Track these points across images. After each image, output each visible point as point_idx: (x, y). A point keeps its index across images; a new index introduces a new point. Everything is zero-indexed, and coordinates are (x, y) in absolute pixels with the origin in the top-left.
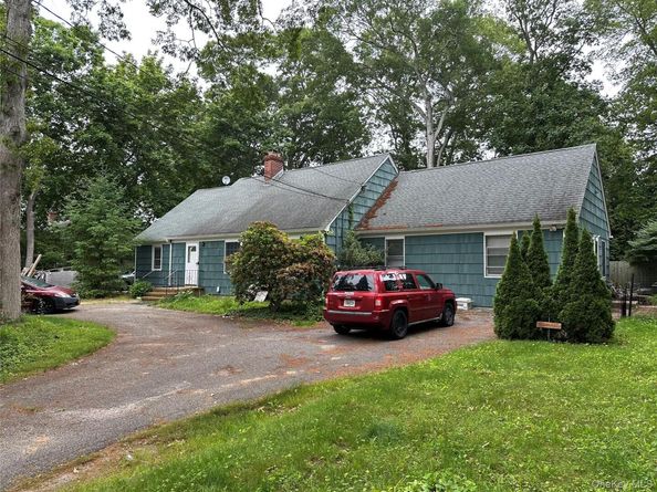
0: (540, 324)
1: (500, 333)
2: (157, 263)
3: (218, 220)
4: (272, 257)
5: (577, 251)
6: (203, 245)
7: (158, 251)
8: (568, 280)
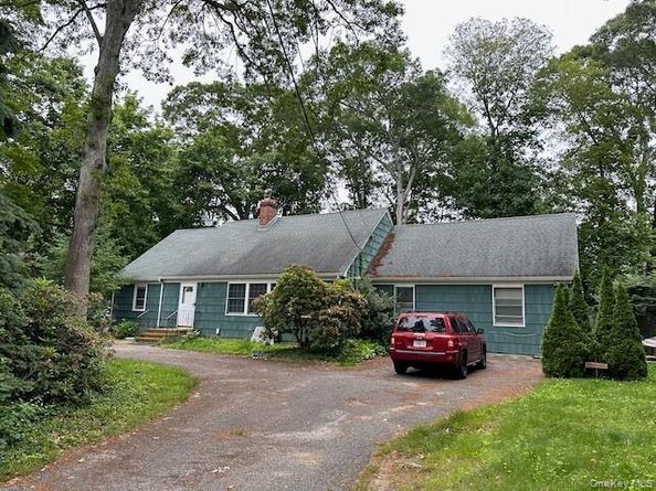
0: (588, 365)
1: (549, 373)
2: (140, 303)
3: (216, 261)
4: (312, 298)
5: (614, 303)
6: (201, 286)
7: (141, 291)
8: (609, 327)
